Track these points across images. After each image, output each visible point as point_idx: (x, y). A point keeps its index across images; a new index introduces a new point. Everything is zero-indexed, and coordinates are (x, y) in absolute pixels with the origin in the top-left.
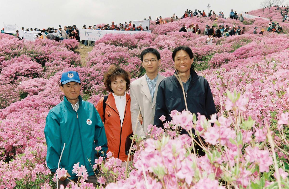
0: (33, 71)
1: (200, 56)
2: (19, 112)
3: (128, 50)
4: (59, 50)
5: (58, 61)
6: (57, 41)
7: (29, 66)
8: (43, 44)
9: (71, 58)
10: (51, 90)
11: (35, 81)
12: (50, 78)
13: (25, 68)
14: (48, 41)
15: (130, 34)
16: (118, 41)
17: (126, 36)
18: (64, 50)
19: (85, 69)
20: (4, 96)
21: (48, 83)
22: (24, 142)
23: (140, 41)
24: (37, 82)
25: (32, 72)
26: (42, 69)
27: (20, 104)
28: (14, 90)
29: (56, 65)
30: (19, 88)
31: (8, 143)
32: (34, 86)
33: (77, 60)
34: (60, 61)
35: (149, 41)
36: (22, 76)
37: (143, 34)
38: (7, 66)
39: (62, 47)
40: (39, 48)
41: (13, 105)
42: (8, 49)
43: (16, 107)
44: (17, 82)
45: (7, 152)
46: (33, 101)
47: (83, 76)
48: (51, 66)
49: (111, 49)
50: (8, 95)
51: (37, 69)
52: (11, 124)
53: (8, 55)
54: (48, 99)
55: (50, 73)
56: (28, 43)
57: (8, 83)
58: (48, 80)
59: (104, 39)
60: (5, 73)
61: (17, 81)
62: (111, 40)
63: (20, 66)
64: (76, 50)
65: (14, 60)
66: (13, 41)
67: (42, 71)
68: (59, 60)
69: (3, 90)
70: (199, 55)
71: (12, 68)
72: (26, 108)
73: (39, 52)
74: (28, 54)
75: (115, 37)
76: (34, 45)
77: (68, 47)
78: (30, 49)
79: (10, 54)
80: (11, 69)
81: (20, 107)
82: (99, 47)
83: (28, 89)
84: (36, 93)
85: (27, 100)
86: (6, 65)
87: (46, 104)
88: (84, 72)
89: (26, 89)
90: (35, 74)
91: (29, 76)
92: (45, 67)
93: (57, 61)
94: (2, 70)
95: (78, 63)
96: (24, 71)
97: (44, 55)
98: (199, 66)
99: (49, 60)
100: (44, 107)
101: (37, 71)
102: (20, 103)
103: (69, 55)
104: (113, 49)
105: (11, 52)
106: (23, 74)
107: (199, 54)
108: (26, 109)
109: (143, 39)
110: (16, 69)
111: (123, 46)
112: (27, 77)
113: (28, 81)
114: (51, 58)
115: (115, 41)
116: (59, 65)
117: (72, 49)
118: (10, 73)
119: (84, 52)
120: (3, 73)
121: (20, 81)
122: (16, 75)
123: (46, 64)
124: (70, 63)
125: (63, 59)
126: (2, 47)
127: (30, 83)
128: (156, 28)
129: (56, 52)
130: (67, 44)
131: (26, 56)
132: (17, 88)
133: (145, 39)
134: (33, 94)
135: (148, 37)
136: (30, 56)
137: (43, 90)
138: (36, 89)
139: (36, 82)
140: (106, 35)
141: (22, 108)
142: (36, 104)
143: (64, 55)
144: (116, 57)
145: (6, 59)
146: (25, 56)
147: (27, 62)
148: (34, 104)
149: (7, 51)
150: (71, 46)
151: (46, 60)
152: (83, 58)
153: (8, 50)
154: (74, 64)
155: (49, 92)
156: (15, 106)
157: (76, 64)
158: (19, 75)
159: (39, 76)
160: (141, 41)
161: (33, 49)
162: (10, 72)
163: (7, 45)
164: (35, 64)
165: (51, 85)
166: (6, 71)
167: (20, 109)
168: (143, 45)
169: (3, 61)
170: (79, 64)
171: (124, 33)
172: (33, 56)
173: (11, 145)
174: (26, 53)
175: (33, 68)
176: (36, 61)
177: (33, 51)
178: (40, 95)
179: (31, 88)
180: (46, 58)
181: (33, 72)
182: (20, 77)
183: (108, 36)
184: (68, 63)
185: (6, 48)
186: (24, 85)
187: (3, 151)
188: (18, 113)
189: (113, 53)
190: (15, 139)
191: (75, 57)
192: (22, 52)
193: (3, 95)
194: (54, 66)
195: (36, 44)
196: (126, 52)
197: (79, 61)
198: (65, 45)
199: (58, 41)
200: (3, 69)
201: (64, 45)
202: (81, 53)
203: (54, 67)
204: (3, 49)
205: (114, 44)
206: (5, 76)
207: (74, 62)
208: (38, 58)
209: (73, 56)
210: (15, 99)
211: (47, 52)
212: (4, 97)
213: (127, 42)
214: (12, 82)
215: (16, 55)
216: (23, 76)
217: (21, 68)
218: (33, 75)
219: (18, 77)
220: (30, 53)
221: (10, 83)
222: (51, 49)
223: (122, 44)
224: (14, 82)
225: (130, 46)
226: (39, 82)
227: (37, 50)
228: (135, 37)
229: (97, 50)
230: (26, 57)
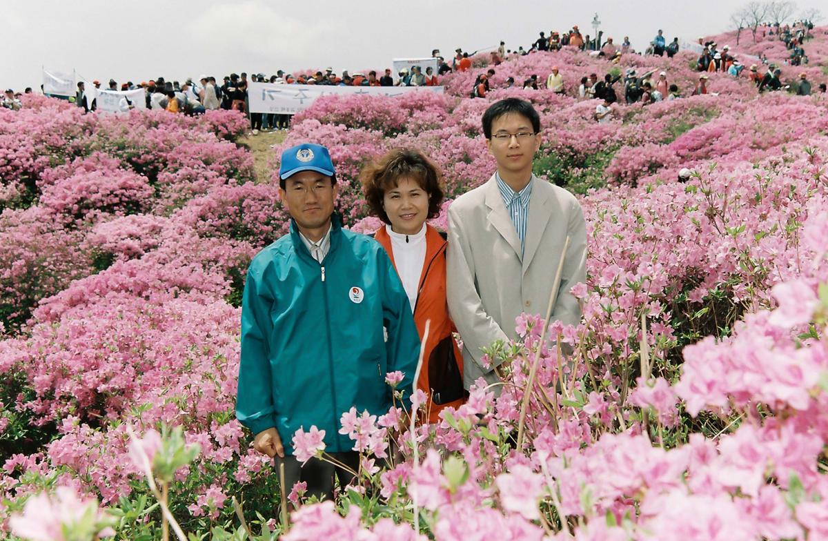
0: (125, 196)
1: (580, 153)
2: (94, 304)
3: (384, 138)
4: (195, 140)
5: (193, 168)
6: (189, 115)
7: (115, 181)
8: (150, 122)
9: (229, 161)
10: (176, 245)
11: (134, 222)
12: (173, 215)
13: (104, 187)
14: (165, 115)
15: (387, 94)
16: (355, 115)
17: (376, 100)
18: (207, 139)
19: (269, 190)
20: (50, 264)
21: (167, 229)
22: (128, 381)
23: (414, 115)
24: (139, 226)
25: (124, 199)
26: (150, 189)
27: (97, 284)
28: (77, 248)
29: (188, 179)
30: (89, 243)
31: (85, 381)
32: (131, 236)
33: (245, 164)
34: (198, 169)
35: (438, 114)
36: (95, 209)
37: (423, 97)
38: (56, 182)
39: (202, 132)
40: (142, 135)
41: (77, 287)
42: (58, 137)
43: (86, 290)
44: (83, 225)
45: (82, 406)
46: (132, 275)
47: (263, 208)
48: (173, 183)
49: (335, 135)
50: (62, 261)
51: (135, 191)
52: (90, 332)
53: (56, 152)
54: (171, 269)
55: (170, 200)
56: (109, 121)
57: (59, 228)
58: (168, 221)
59: (316, 109)
60: (49, 202)
61: (84, 223)
62: (336, 112)
63: (90, 183)
64: (241, 140)
65: (73, 165)
66: (72, 116)
67: (150, 196)
68: (195, 167)
69: (48, 247)
70: (577, 152)
71: (69, 188)
72: (115, 293)
73: (141, 144)
74: (110, 150)
75: (347, 103)
76: (127, 126)
77: (217, 132)
78: (116, 137)
79: (64, 149)
80: (65, 190)
81: (97, 291)
82: (305, 131)
83: (115, 244)
84: (135, 254)
85: (116, 271)
86: (51, 179)
87: (165, 283)
88: (264, 199)
89: (107, 245)
90: (131, 205)
91: (115, 208)
92: (158, 185)
93: (189, 168)
94: (41, 194)
95: (247, 173)
96: (103, 196)
97: (154, 152)
98: (578, 182)
99: (168, 167)
100: (162, 292)
101: (138, 195)
102: (96, 281)
103: (222, 153)
104: (341, 136)
105: (64, 145)
106: (100, 204)
107: (576, 148)
108: (114, 297)
109: (421, 108)
110: (80, 191)
111: (367, 129)
112: (110, 212)
113: (113, 222)
114: (174, 161)
115: (346, 115)
116: (195, 180)
117: (229, 137)
118: (63, 202)
119: (261, 147)
120: (45, 202)
121: (92, 222)
122: (80, 208)
123: (160, 176)
124: (226, 173)
125: (207, 163)
126: (42, 132)
127: (119, 229)
128: (456, 79)
129: (185, 145)
130: (216, 123)
131: (105, 157)
132: (85, 240)
133: (427, 108)
134: (127, 257)
135: (436, 103)
136: (117, 155)
137: (155, 247)
138: (135, 244)
139: (136, 224)
140: (321, 99)
141: (102, 294)
142: (139, 282)
143: (209, 153)
144: (350, 157)
145: (52, 165)
146: (103, 155)
147: (109, 172)
148: (135, 284)
149: (56, 142)
150: (227, 129)
151: (161, 165)
152: (258, 162)
153: (57, 140)
154: (236, 176)
155: (172, 253)
156: (83, 287)
157: (242, 178)
158: (88, 207)
159: (143, 210)
160: (417, 114)
161: (125, 137)
162: (65, 198)
163: (55, 125)
164: (129, 176)
165: (176, 234)
166: (52, 197)
167: (97, 298)
168: (423, 125)
169: (43, 168)
170: (249, 176)
171: (370, 94)
172: (125, 155)
173: (91, 387)
174: (107, 148)
175: (126, 189)
176: (134, 170)
177: (123, 142)
178: (147, 261)
179: (122, 242)
180: (160, 160)
181: (127, 199)
182: (92, 212)
183: (326, 102)
184: (221, 175)
185: (52, 133)
186: (104, 234)
187: (71, 404)
188: (93, 306)
189: (341, 146)
190: (101, 372)
191: (238, 158)
192: (94, 144)
193: (48, 259)
194: (181, 182)
195: (131, 122)
196: (378, 143)
197: (250, 168)
198: (209, 126)
199: (192, 116)
200: (43, 192)
201: (207, 126)
202: (254, 148)
203: (182, 185)
204: (43, 138)
205: (344, 122)
206: (50, 210)
207: (236, 170)
208: (139, 160)
209: (234, 155)
210: (81, 270)
211: (162, 145)
212: (51, 267)
213: (378, 118)
214: (69, 227)
215: (78, 152)
216: (99, 208)
217: (93, 188)
218: (124, 206)
219: (85, 211)
220: (116, 147)
221: (65, 227)
222: (173, 136)
223: (366, 122)
224: (74, 226)
225: (386, 129)
226: (144, 225)
227: (136, 138)
228: (399, 102)
229: (299, 138)
230: (106, 159)
